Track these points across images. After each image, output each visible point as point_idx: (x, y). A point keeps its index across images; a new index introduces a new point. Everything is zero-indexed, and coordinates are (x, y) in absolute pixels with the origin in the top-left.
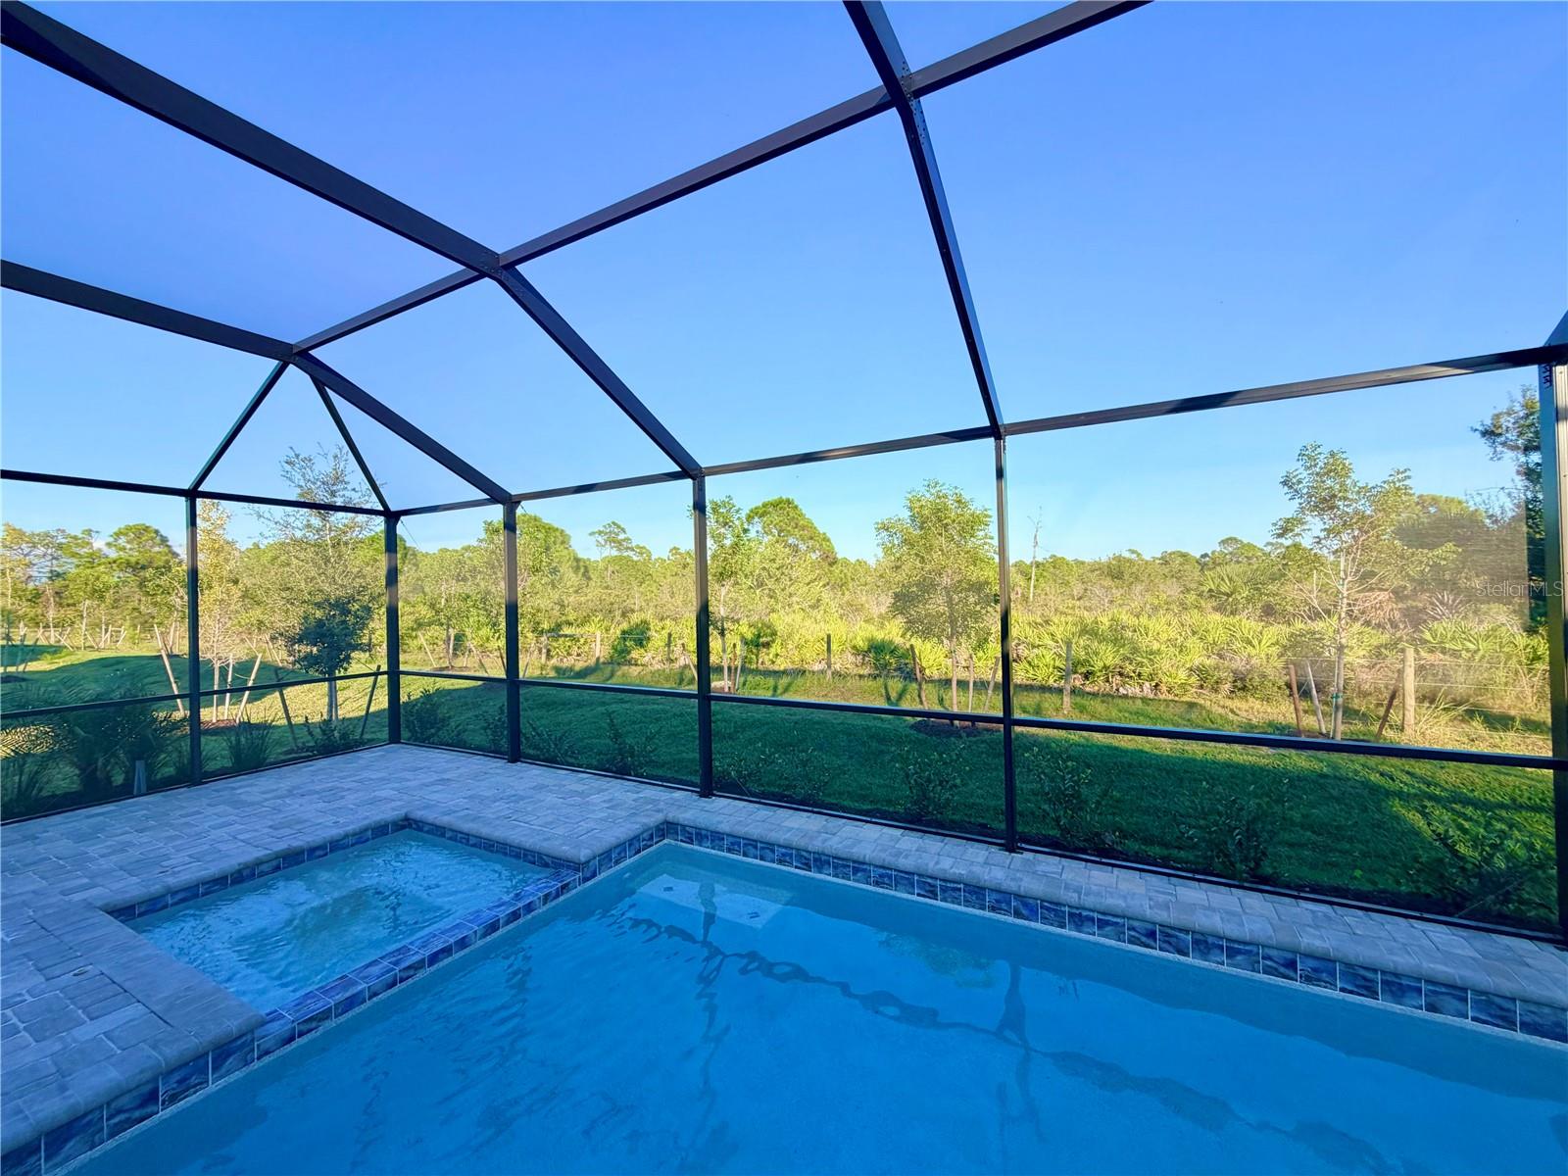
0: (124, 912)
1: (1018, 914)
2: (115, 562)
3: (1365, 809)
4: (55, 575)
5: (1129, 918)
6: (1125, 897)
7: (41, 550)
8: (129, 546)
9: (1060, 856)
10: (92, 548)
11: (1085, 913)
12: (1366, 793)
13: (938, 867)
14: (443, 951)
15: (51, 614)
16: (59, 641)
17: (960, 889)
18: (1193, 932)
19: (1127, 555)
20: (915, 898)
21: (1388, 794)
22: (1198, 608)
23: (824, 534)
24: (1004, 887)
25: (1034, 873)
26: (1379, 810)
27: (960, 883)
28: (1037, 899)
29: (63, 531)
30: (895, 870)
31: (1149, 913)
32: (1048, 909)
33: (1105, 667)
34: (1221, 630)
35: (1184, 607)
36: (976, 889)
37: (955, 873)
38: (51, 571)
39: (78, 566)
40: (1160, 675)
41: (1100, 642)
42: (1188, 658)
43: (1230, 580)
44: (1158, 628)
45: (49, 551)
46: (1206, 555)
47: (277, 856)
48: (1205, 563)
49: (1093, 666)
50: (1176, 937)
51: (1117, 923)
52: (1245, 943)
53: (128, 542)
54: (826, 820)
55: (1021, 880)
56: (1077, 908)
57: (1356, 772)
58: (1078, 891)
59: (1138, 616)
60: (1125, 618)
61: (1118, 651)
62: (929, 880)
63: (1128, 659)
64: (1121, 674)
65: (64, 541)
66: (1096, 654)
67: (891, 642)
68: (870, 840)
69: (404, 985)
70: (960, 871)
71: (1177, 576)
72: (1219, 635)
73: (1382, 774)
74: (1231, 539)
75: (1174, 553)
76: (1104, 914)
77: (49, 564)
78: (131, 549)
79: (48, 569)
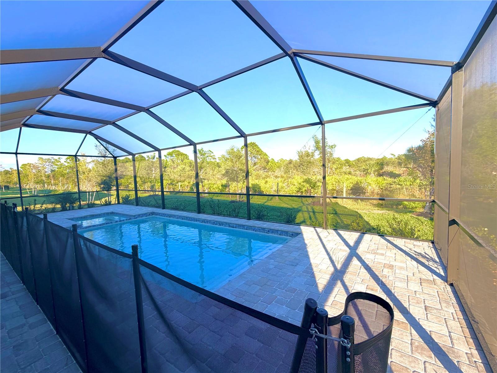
2: (67, 166)
4: (52, 171)
7: (48, 164)
8: (70, 162)
10: (61, 163)
14: (108, 223)
15: (52, 182)
16: (55, 188)
38: (51, 170)
39: (58, 168)
45: (50, 164)
47: (90, 215)
53: (70, 161)
65: (53, 161)
69: (102, 226)
77: (50, 167)
78: (71, 163)
79: (50, 169)
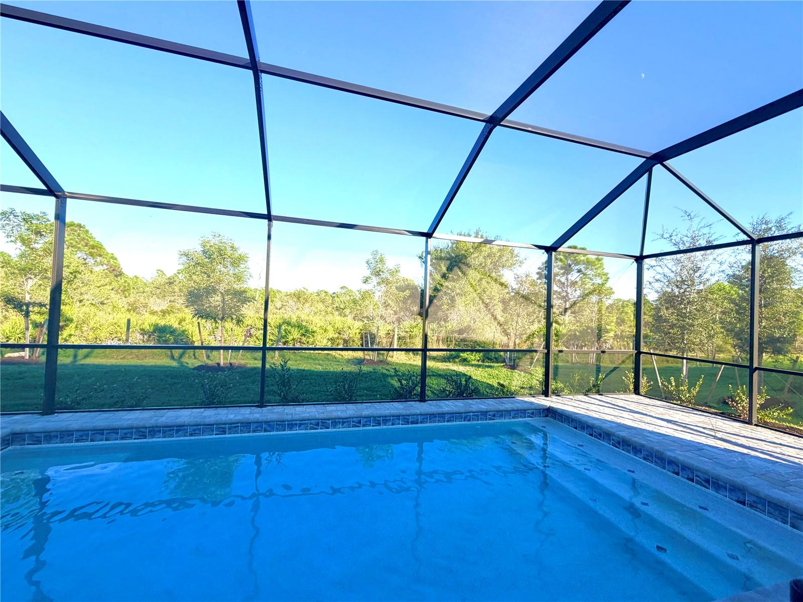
1: (265, 431)
3: (381, 381)
5: (310, 420)
6: (309, 413)
9: (283, 405)
11: (294, 422)
12: (381, 376)
13: (227, 418)
17: (238, 426)
18: (332, 419)
19: (302, 289)
20: (214, 436)
21: (388, 376)
22: (333, 314)
23: (112, 254)
24: (260, 420)
25: (273, 412)
26: (385, 381)
27: (238, 423)
28: (274, 422)
30: (203, 425)
31: (318, 416)
32: (279, 425)
33: (294, 339)
34: (340, 323)
35: (327, 313)
36: (246, 424)
37: (236, 419)
40: (317, 342)
41: (292, 327)
42: (327, 334)
43: (344, 303)
44: (317, 321)
46: (334, 293)
48: (334, 296)
49: (288, 338)
50: (326, 422)
51: (305, 423)
52: (347, 418)
54: (154, 412)
55: (268, 416)
56: (291, 421)
57: (380, 370)
58: (292, 414)
59: (308, 316)
60: (303, 317)
61: (299, 331)
62: (222, 426)
63: (304, 335)
64: (300, 342)
66: (290, 333)
67: (171, 327)
68: (186, 416)
70: (239, 417)
71: (323, 301)
72: (339, 325)
73: (387, 370)
74: (344, 287)
75: (322, 291)
76: (301, 421)
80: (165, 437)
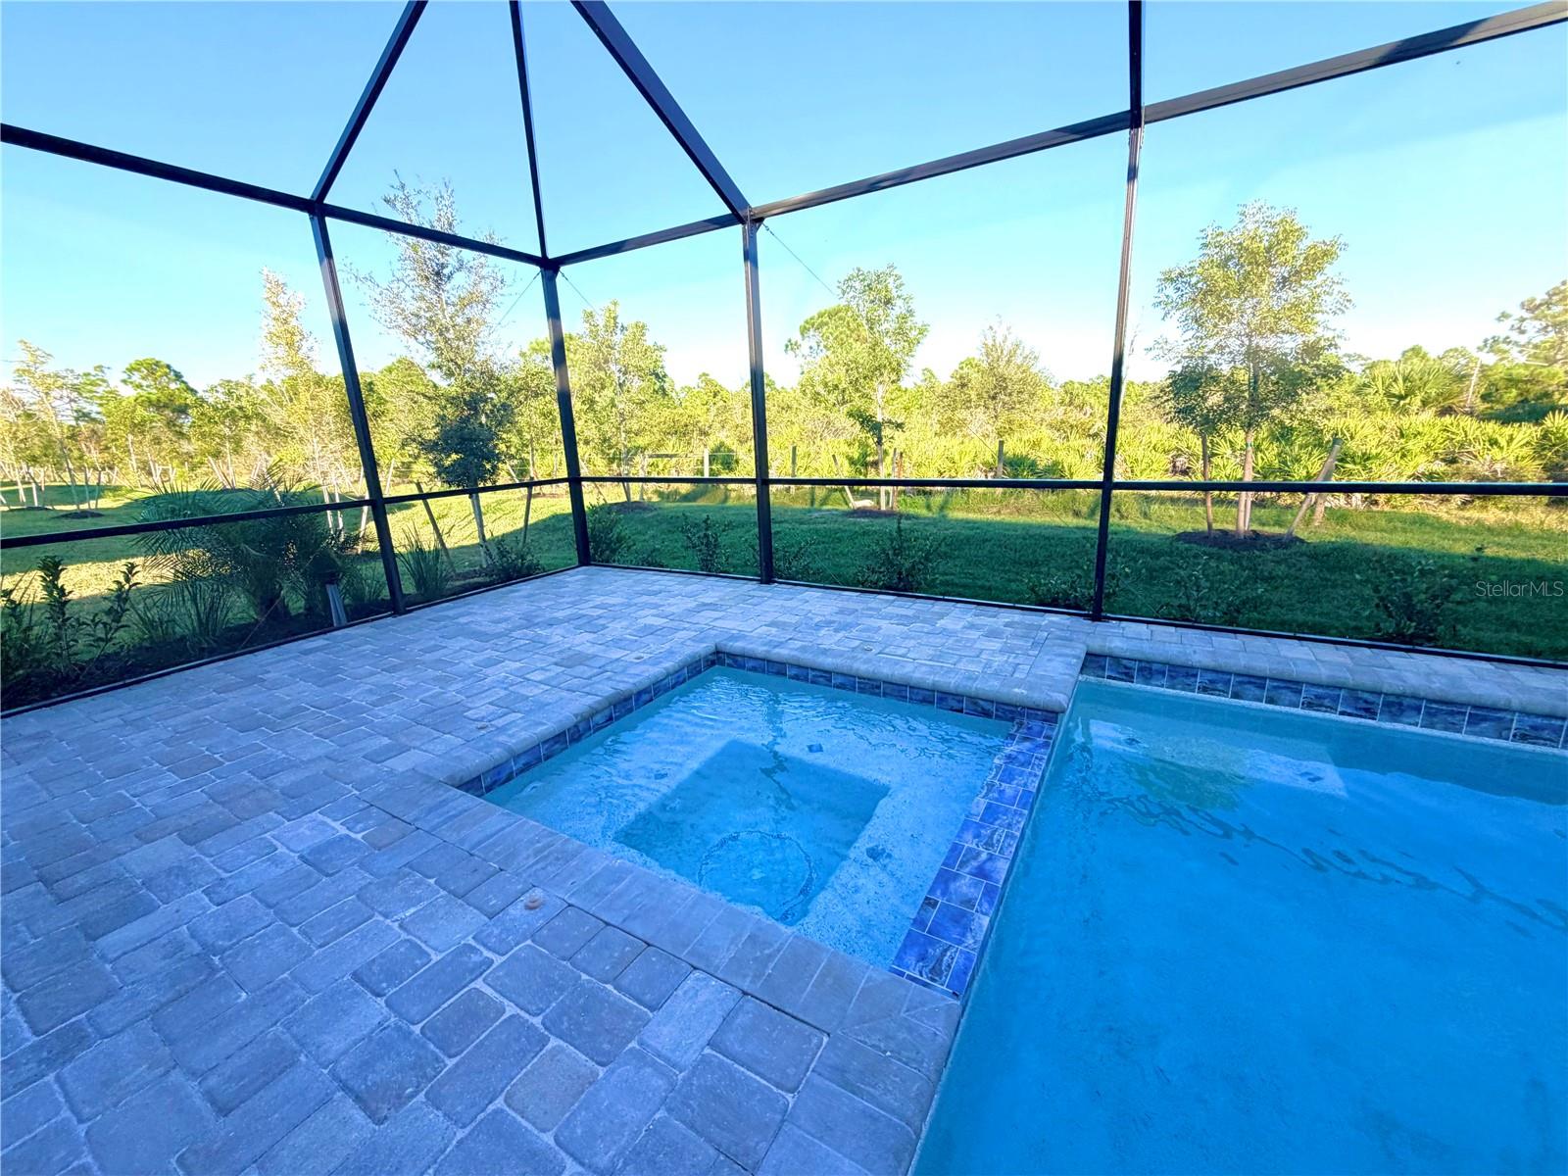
0: (473, 785)
2: (135, 401)
8: (144, 383)
29: (72, 371)
53: (143, 378)
78: (148, 386)
80: (1432, 726)
